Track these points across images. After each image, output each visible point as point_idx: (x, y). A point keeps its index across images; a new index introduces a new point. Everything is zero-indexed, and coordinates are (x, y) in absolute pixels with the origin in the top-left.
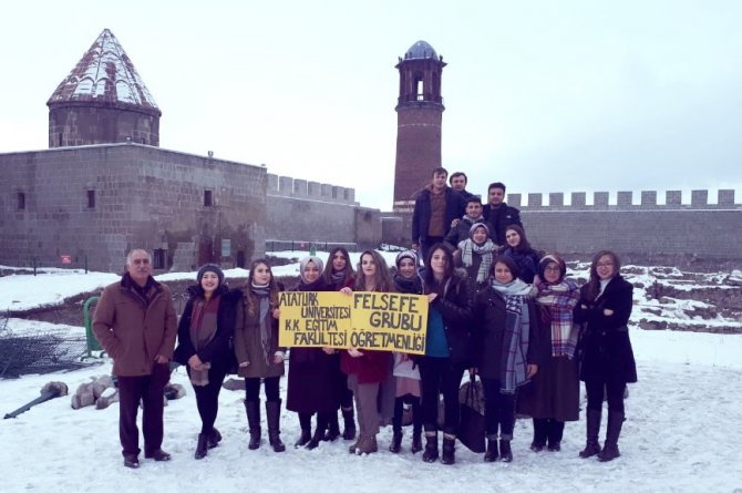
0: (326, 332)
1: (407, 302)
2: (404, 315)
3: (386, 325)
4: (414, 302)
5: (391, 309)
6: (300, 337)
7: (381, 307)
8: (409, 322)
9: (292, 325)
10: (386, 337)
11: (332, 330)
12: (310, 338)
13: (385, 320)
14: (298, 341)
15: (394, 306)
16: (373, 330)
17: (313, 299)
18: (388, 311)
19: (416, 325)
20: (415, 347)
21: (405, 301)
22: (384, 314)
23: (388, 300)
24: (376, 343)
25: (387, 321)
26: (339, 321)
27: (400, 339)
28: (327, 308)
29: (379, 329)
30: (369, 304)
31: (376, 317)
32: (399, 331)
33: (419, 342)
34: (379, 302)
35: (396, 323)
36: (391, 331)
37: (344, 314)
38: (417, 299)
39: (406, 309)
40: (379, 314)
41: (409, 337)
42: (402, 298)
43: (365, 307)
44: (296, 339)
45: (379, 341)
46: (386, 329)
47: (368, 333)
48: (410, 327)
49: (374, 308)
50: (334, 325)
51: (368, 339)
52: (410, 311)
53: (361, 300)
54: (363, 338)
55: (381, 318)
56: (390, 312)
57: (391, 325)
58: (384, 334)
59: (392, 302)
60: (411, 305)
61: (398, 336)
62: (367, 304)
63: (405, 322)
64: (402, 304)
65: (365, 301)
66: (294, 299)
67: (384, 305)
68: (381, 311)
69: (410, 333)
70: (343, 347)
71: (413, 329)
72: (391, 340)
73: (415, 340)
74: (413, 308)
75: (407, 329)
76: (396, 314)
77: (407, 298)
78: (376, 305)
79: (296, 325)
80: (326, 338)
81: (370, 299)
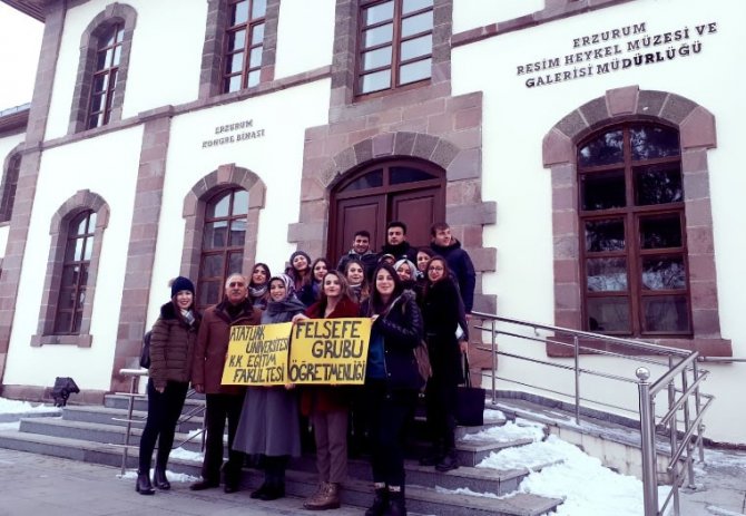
0: (265, 368)
1: (349, 327)
2: (346, 341)
3: (329, 354)
4: (356, 326)
5: (334, 336)
6: (240, 373)
7: (324, 336)
8: (350, 349)
9: (236, 361)
10: (329, 369)
11: (271, 365)
12: (249, 376)
13: (327, 350)
14: (238, 378)
15: (337, 333)
16: (315, 361)
17: (260, 334)
18: (330, 339)
19: (357, 352)
20: (355, 376)
21: (347, 326)
22: (327, 342)
23: (331, 327)
24: (318, 376)
25: (329, 350)
26: (278, 354)
27: (342, 369)
28: (271, 342)
29: (321, 360)
30: (312, 333)
31: (318, 346)
32: (341, 361)
33: (360, 370)
34: (322, 331)
35: (338, 352)
36: (334, 362)
38: (359, 322)
39: (347, 335)
40: (321, 343)
41: (349, 366)
42: (345, 323)
43: (307, 336)
44: (236, 376)
45: (321, 372)
46: (328, 360)
47: (310, 365)
48: (351, 354)
49: (316, 336)
50: (273, 359)
51: (309, 371)
52: (352, 336)
53: (303, 328)
54: (304, 370)
55: (323, 347)
56: (332, 340)
57: (334, 355)
58: (326, 366)
59: (335, 329)
60: (353, 330)
61: (341, 366)
62: (310, 333)
63: (346, 349)
64: (344, 329)
65: (308, 330)
66: (243, 333)
67: (327, 333)
68: (323, 340)
69: (351, 361)
71: (354, 356)
72: (334, 371)
73: (356, 369)
74: (355, 333)
75: (348, 357)
76: (339, 341)
77: (349, 322)
78: (319, 334)
79: (239, 361)
80: (264, 374)
81: (313, 327)
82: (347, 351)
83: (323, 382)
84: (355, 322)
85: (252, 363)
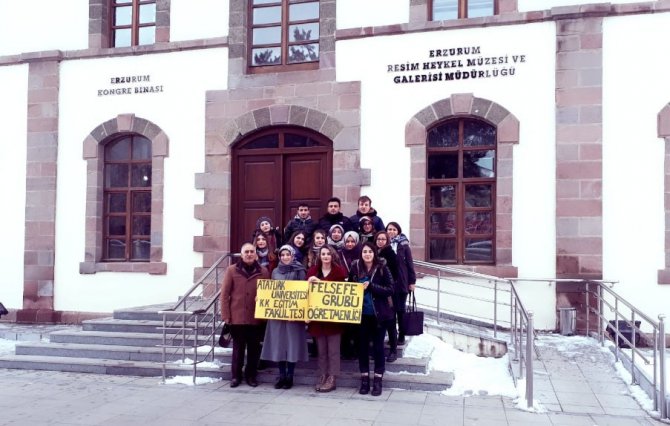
0: (288, 310)
1: (349, 288)
2: (347, 296)
3: (333, 304)
4: (354, 287)
5: (337, 292)
6: (269, 312)
7: (331, 292)
8: (350, 301)
9: (264, 303)
10: (333, 313)
11: (294, 307)
12: (276, 313)
13: (333, 301)
14: (268, 315)
15: (339, 291)
16: (324, 307)
17: (281, 286)
19: (355, 303)
20: (354, 318)
21: (347, 287)
22: (332, 296)
23: (336, 287)
24: (326, 316)
25: (334, 301)
26: (299, 301)
27: (343, 313)
28: (291, 292)
29: (328, 307)
30: (322, 289)
31: (327, 298)
32: (343, 308)
33: (357, 315)
34: (329, 288)
35: (340, 303)
36: (337, 308)
37: (304, 296)
38: (356, 285)
40: (329, 296)
41: (349, 312)
42: (346, 285)
43: (319, 291)
44: (266, 313)
45: (328, 314)
46: (333, 307)
47: (321, 309)
48: (350, 305)
49: (325, 292)
50: (296, 304)
51: (320, 313)
52: (351, 294)
53: (317, 286)
54: (317, 312)
55: (330, 299)
56: (336, 295)
57: (337, 304)
58: (332, 310)
59: (338, 289)
60: (352, 290)
61: (342, 311)
63: (347, 301)
64: (346, 289)
65: (320, 287)
66: (268, 284)
67: (332, 290)
68: (330, 294)
69: (351, 309)
70: (301, 319)
71: (353, 306)
72: (336, 314)
73: (354, 313)
74: (353, 292)
75: (348, 306)
76: (341, 296)
77: (349, 285)
78: (327, 290)
79: (267, 303)
80: (288, 313)
81: (323, 286)
82: (347, 302)
83: (329, 320)
84: (353, 285)
85: (278, 303)
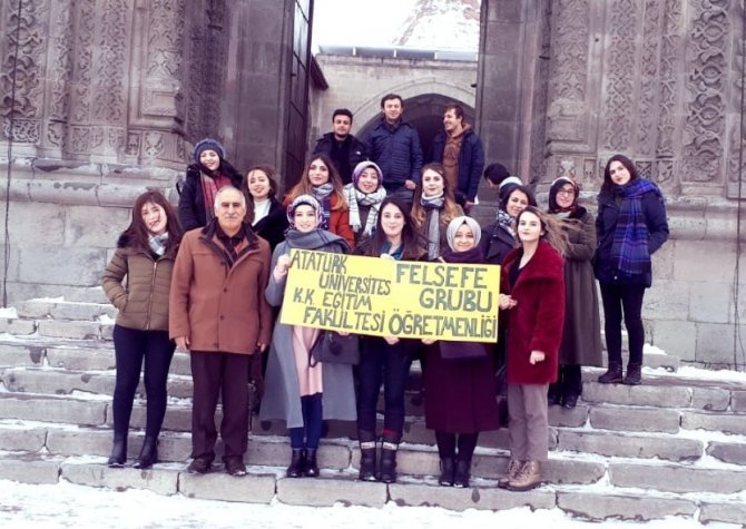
0: (351, 313)
1: (471, 275)
2: (467, 292)
3: (441, 305)
4: (481, 274)
5: (448, 284)
6: (313, 313)
7: (435, 283)
8: (475, 301)
9: (303, 295)
10: (441, 322)
11: (363, 309)
12: (327, 318)
13: (440, 300)
14: (310, 319)
15: (452, 281)
16: (424, 312)
17: (339, 265)
18: (444, 287)
19: (484, 304)
20: (484, 332)
21: (468, 273)
22: (438, 291)
23: (444, 274)
24: (427, 329)
25: (443, 300)
26: (375, 298)
27: (462, 324)
28: (359, 279)
29: (432, 312)
30: (418, 278)
31: (427, 295)
32: (461, 313)
33: (489, 326)
34: (432, 276)
35: (455, 302)
36: (449, 314)
37: (385, 288)
38: (485, 270)
39: (469, 284)
40: (432, 291)
41: (475, 320)
42: (465, 269)
43: (412, 281)
44: (307, 315)
45: (431, 326)
46: (441, 312)
47: (417, 316)
48: (476, 307)
49: (425, 283)
50: (368, 302)
51: (416, 324)
52: (476, 286)
53: (407, 272)
54: (409, 322)
55: (434, 296)
56: (447, 289)
57: (448, 306)
58: (437, 318)
59: (449, 277)
60: (477, 278)
61: (459, 319)
62: (416, 278)
63: (468, 301)
64: (465, 277)
65: (413, 274)
66: (312, 260)
67: (439, 280)
68: (435, 288)
69: (477, 314)
71: (480, 309)
72: (448, 325)
73: (484, 323)
74: (480, 282)
75: (471, 310)
76: (456, 291)
77: (472, 270)
78: (428, 280)
79: (309, 296)
80: (352, 319)
81: (420, 272)
82: (470, 302)
84: (478, 270)
85: (330, 301)
